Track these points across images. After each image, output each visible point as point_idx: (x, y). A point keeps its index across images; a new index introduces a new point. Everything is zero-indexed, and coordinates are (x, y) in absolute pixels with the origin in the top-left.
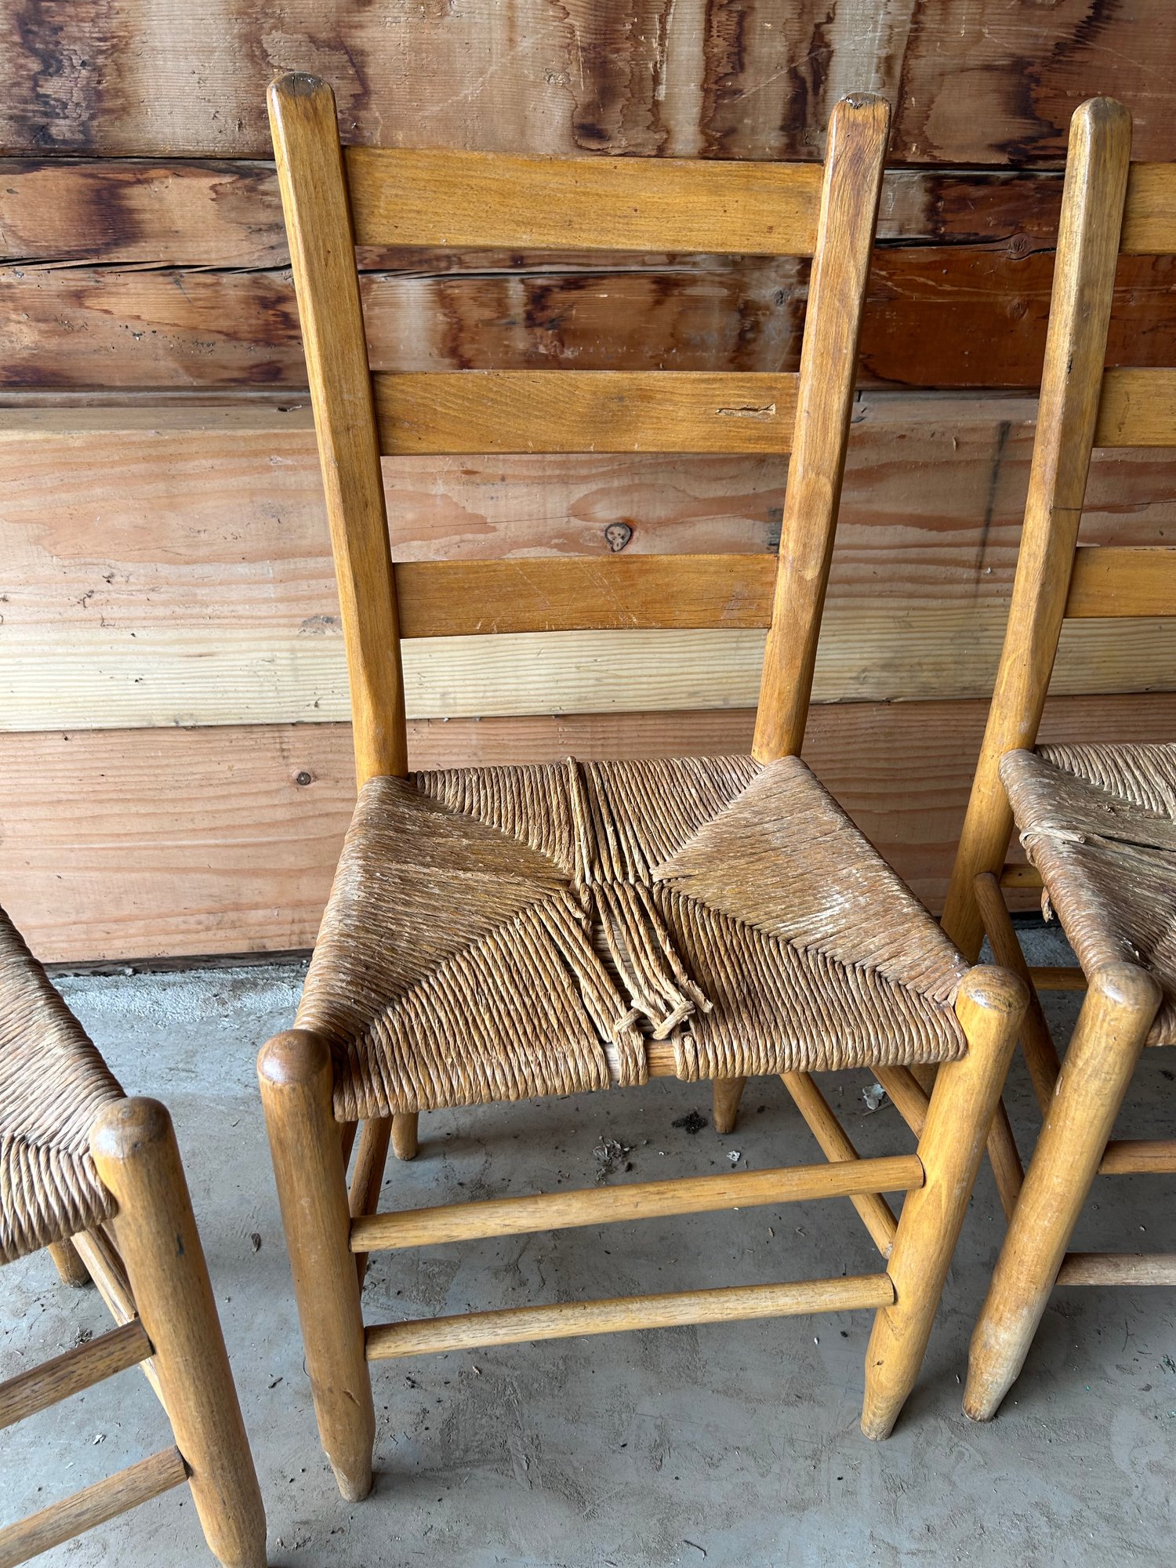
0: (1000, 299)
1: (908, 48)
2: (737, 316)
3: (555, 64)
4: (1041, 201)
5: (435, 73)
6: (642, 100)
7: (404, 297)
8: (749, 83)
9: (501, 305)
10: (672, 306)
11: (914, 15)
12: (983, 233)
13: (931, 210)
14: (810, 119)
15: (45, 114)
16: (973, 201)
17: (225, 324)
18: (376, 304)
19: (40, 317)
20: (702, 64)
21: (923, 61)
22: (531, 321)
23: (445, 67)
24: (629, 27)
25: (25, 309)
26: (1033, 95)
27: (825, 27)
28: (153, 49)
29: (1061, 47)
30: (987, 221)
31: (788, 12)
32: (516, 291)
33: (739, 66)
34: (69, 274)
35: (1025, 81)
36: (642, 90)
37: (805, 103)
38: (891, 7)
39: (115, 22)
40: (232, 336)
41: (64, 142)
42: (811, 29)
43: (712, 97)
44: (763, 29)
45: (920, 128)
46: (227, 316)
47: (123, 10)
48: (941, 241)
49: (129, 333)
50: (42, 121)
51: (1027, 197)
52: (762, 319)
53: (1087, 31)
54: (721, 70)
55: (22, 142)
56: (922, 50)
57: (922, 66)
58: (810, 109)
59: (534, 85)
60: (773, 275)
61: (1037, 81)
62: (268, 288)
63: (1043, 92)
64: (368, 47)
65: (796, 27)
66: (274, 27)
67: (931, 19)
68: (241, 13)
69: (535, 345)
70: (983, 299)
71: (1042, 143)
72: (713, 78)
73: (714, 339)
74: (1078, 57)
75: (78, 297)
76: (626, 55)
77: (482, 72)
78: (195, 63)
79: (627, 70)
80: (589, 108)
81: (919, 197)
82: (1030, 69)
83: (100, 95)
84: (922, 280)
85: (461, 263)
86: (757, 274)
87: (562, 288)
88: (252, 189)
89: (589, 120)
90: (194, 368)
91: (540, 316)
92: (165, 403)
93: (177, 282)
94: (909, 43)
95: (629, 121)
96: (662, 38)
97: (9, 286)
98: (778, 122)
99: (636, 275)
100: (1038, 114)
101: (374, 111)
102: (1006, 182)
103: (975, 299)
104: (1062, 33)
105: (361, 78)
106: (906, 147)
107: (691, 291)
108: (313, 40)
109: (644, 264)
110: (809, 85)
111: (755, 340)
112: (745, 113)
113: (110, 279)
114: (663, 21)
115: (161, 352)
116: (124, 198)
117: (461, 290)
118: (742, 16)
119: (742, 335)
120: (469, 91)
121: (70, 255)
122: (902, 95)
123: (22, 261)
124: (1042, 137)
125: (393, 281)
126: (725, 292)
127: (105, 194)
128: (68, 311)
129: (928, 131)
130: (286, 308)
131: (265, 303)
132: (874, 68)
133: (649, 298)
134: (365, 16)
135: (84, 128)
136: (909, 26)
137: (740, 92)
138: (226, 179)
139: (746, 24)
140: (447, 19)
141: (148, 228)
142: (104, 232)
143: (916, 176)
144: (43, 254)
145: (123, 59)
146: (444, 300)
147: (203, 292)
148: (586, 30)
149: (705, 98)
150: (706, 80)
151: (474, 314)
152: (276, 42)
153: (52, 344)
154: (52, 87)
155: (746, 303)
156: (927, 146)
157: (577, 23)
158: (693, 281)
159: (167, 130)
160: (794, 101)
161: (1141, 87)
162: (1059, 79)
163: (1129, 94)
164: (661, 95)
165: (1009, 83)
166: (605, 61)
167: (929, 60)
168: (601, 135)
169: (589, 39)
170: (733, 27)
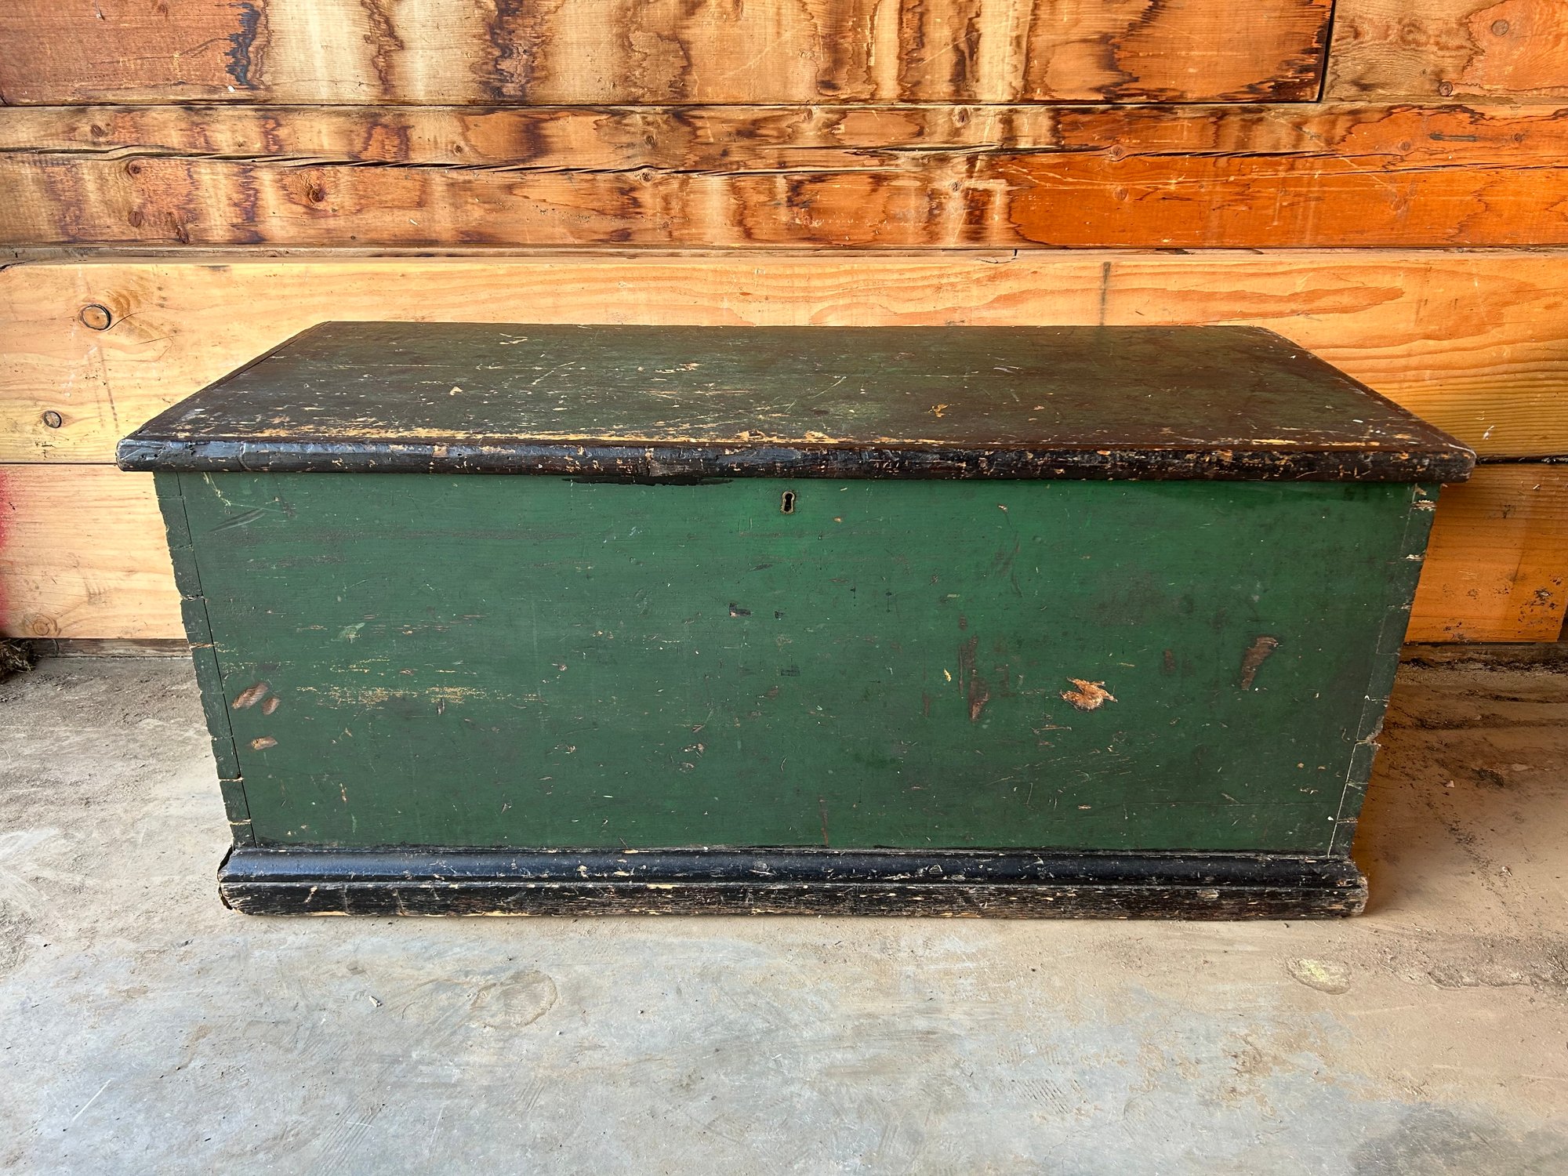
0: (1108, 187)
1: (1030, 31)
2: (927, 199)
3: (806, 46)
4: (1130, 123)
5: (732, 53)
6: (860, 66)
7: (709, 188)
8: (927, 54)
9: (772, 193)
10: (883, 192)
11: (1033, 10)
12: (1091, 145)
13: (1054, 130)
14: (968, 75)
15: (500, 80)
16: (1083, 124)
17: (596, 205)
18: (694, 192)
19: (486, 200)
20: (898, 44)
21: (1040, 38)
22: (791, 202)
23: (737, 49)
24: (851, 23)
25: (477, 196)
26: (1116, 56)
27: (975, 20)
28: (566, 43)
29: (1133, 26)
30: (1094, 137)
31: (951, 12)
32: (781, 183)
33: (921, 44)
34: (505, 174)
35: (1110, 48)
36: (859, 59)
37: (965, 64)
38: (1017, 6)
39: (545, 28)
40: (601, 212)
41: (510, 96)
42: (966, 21)
43: (904, 63)
44: (935, 22)
45: (1042, 79)
46: (599, 200)
47: (549, 21)
48: (1063, 150)
49: (538, 210)
50: (498, 84)
51: (1119, 121)
52: (943, 201)
53: (1150, 15)
54: (910, 47)
55: (486, 97)
56: (1039, 31)
57: (1042, 40)
58: (968, 69)
59: (793, 58)
60: (950, 172)
61: (1118, 48)
62: (625, 182)
63: (1122, 54)
64: (691, 39)
65: (956, 20)
66: (637, 29)
67: (1044, 12)
68: (618, 21)
69: (793, 219)
70: (1096, 187)
71: (1125, 86)
72: (905, 52)
73: (912, 214)
74: (1145, 31)
75: (510, 188)
76: (850, 40)
77: (760, 52)
78: (589, 50)
79: (850, 48)
80: (826, 71)
81: (1045, 123)
82: (1113, 41)
83: (533, 69)
84: (1051, 175)
85: (746, 166)
86: (939, 172)
87: (810, 181)
88: (619, 123)
89: (827, 78)
90: (577, 233)
91: (796, 199)
92: (557, 254)
93: (570, 179)
94: (1031, 27)
95: (852, 78)
96: (872, 29)
97: (470, 182)
98: (949, 78)
99: (860, 173)
100: (1120, 68)
101: (695, 76)
102: (1104, 112)
103: (1090, 187)
104: (1133, 17)
105: (687, 57)
106: (1033, 90)
107: (894, 183)
108: (659, 36)
109: (864, 166)
110: (967, 55)
111: (939, 215)
112: (926, 72)
113: (530, 177)
114: (872, 20)
115: (557, 222)
116: (542, 129)
117: (747, 183)
118: (922, 15)
119: (931, 211)
120: (752, 63)
121: (508, 163)
122: (1028, 59)
123: (480, 167)
124: (1125, 82)
125: (703, 178)
126: (918, 184)
127: (531, 128)
128: (503, 197)
129: (1047, 80)
130: (636, 195)
131: (623, 192)
132: (1008, 43)
133: (868, 188)
134: (691, 21)
135: (523, 88)
136: (1030, 18)
137: (923, 59)
138: (604, 117)
139: (924, 19)
140: (739, 23)
141: (555, 146)
142: (529, 149)
143: (1043, 108)
144: (492, 162)
145: (548, 49)
146: (735, 190)
147: (585, 185)
148: (825, 26)
149: (900, 64)
150: (900, 53)
151: (755, 198)
152: (638, 38)
153: (491, 217)
154: (505, 65)
155: (933, 190)
156: (1047, 90)
157: (819, 22)
158: (897, 177)
159: (571, 89)
160: (957, 64)
161: (1191, 49)
162: (1133, 46)
163: (1183, 53)
164: (872, 63)
165: (1099, 49)
166: (836, 44)
167: (1045, 37)
168: (834, 87)
169: (826, 31)
170: (916, 22)
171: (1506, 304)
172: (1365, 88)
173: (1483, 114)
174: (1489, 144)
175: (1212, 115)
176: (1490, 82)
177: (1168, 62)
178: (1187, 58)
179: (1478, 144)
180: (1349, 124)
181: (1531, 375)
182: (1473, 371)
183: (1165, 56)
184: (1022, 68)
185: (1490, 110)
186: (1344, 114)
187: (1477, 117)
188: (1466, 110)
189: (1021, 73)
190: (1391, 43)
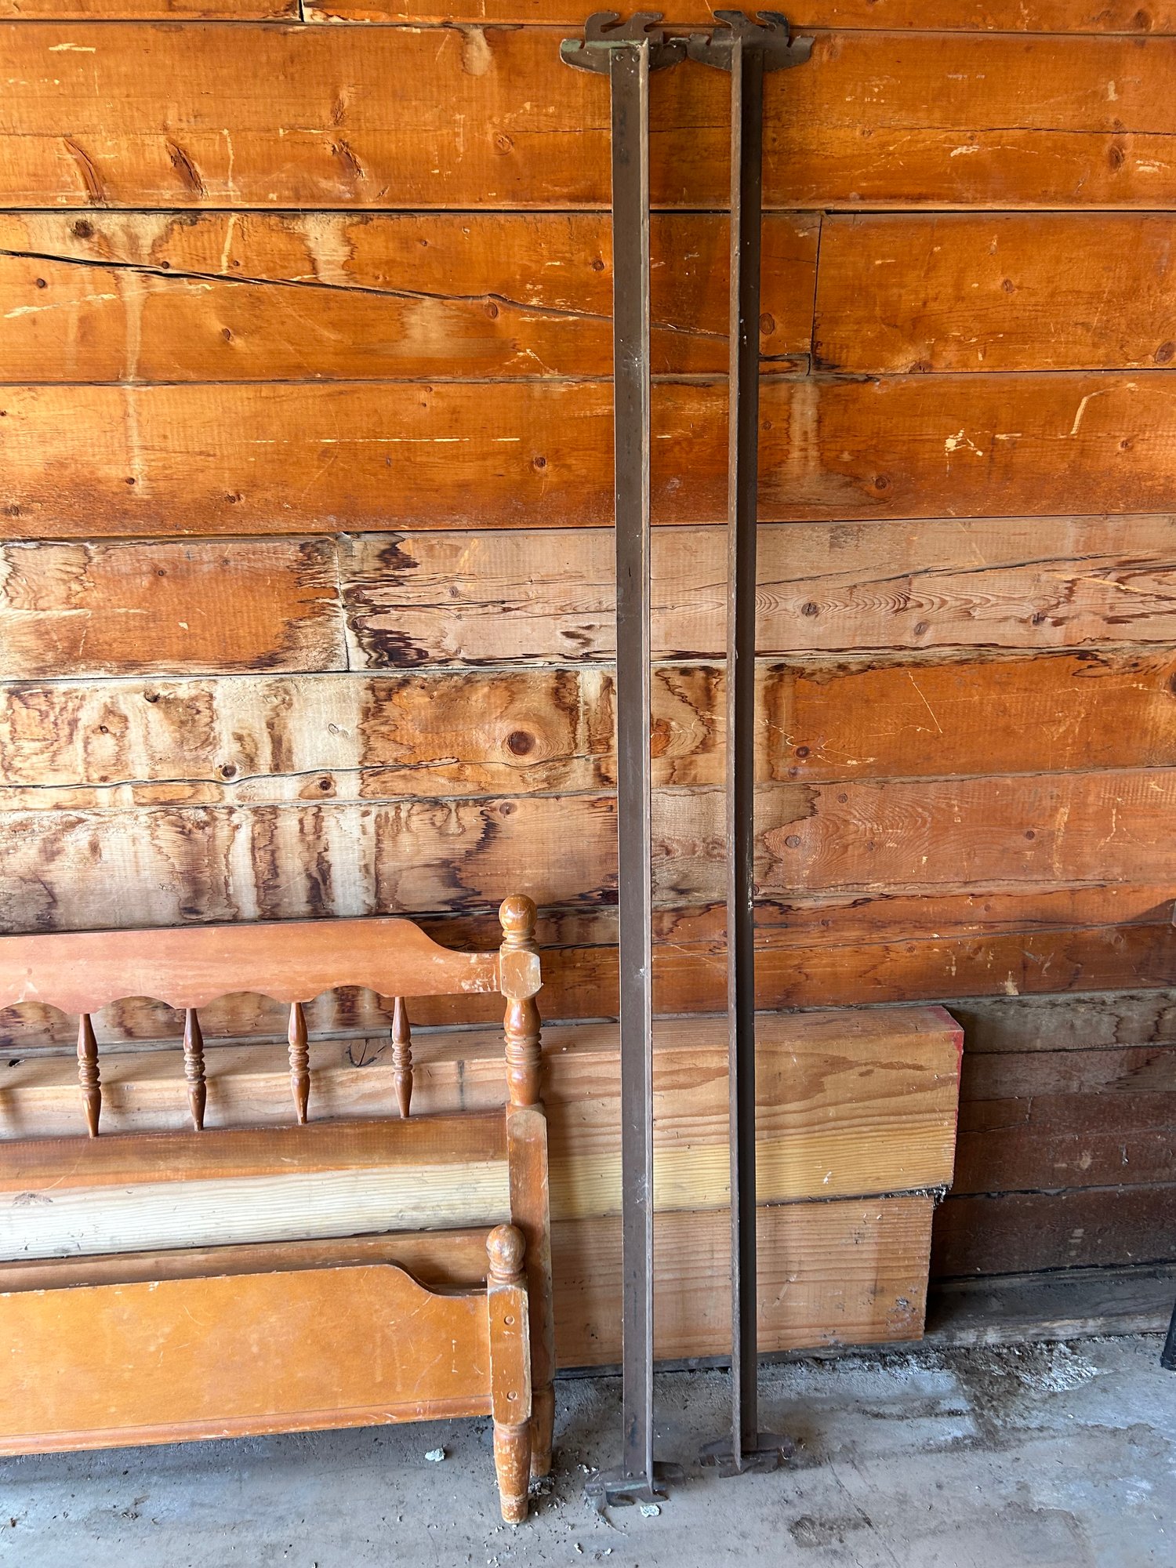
3: (166, 881)
6: (219, 893)
8: (283, 882)
11: (376, 844)
14: (324, 897)
20: (253, 875)
21: (386, 866)
24: (207, 861)
26: (458, 876)
27: (324, 854)
29: (469, 853)
31: (299, 848)
33: (276, 875)
35: (451, 870)
36: (219, 889)
37: (319, 889)
38: (362, 842)
42: (316, 855)
43: (262, 890)
44: (287, 858)
45: (393, 896)
51: (469, 926)
53: (484, 844)
54: (265, 878)
56: (385, 860)
57: (387, 868)
58: (323, 892)
59: (154, 891)
61: (459, 870)
63: (463, 875)
64: (53, 880)
65: (307, 854)
67: (387, 844)
71: (470, 899)
72: (261, 882)
74: (481, 856)
76: (208, 874)
79: (208, 881)
80: (187, 900)
82: (453, 865)
89: (189, 905)
94: (376, 859)
95: (212, 904)
96: (227, 866)
98: (305, 899)
101: (61, 909)
102: (453, 918)
104: (469, 846)
105: (51, 894)
106: (386, 906)
108: (22, 879)
110: (320, 881)
112: (283, 897)
114: (226, 857)
118: (273, 852)
122: (378, 882)
124: (469, 896)
129: (398, 897)
132: (357, 870)
134: (52, 867)
136: (374, 850)
137: (278, 887)
139: (276, 855)
140: (99, 865)
148: (182, 864)
149: (258, 891)
150: (257, 882)
151: (132, 1003)
156: (399, 905)
157: (176, 862)
160: (312, 888)
161: (525, 868)
162: (470, 868)
163: (518, 872)
164: (231, 892)
165: (442, 872)
166: (194, 878)
167: (392, 864)
168: (197, 912)
169: (183, 869)
170: (268, 857)
171: (824, 1074)
172: (682, 892)
173: (790, 907)
174: (800, 929)
175: (552, 917)
176: (791, 883)
177: (506, 880)
178: (521, 876)
179: (789, 930)
180: (674, 919)
181: (856, 1129)
182: (804, 1129)
183: (503, 875)
184: (373, 889)
185: (796, 904)
186: (668, 911)
187: (785, 909)
188: (774, 904)
189: (372, 893)
190: (699, 857)
